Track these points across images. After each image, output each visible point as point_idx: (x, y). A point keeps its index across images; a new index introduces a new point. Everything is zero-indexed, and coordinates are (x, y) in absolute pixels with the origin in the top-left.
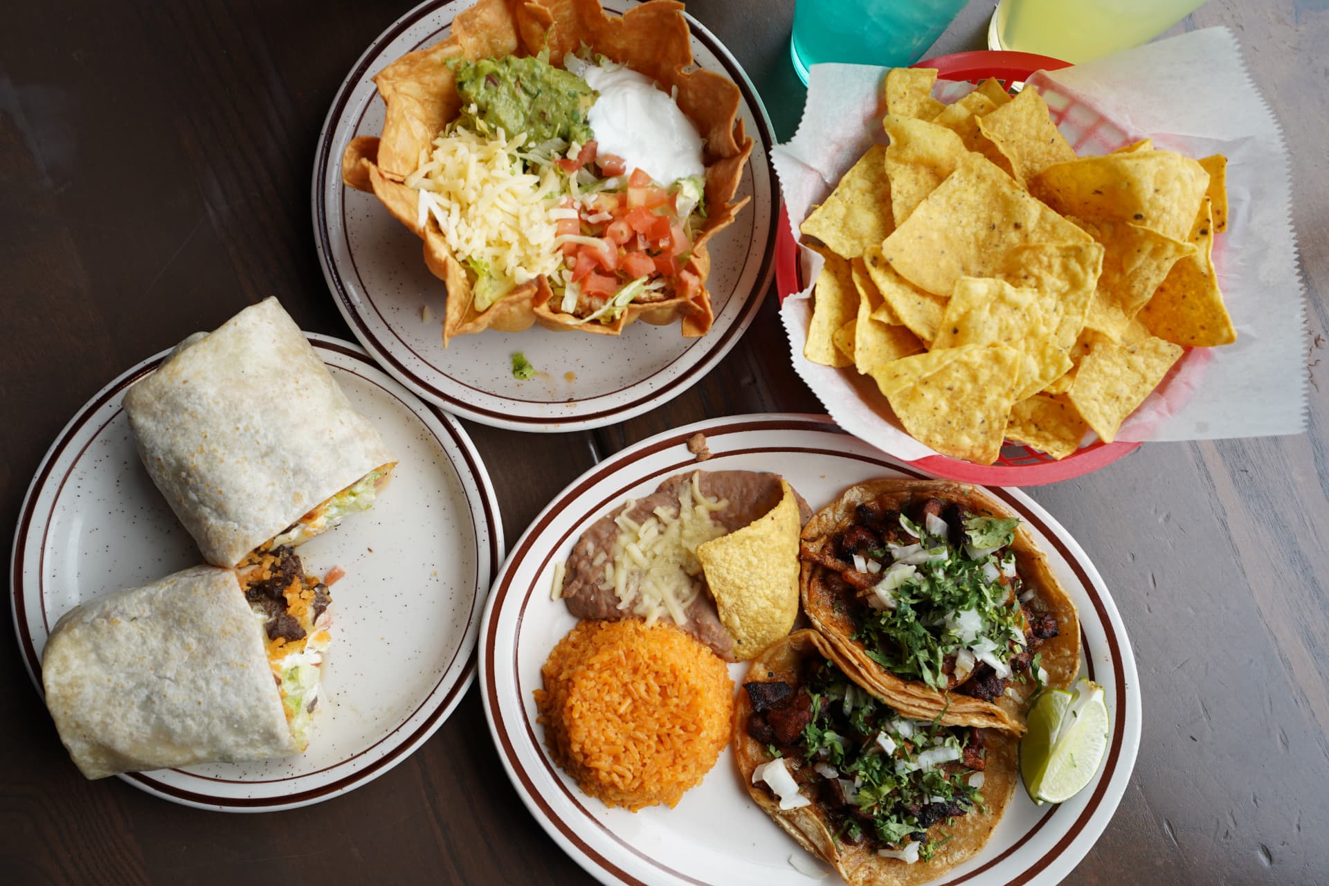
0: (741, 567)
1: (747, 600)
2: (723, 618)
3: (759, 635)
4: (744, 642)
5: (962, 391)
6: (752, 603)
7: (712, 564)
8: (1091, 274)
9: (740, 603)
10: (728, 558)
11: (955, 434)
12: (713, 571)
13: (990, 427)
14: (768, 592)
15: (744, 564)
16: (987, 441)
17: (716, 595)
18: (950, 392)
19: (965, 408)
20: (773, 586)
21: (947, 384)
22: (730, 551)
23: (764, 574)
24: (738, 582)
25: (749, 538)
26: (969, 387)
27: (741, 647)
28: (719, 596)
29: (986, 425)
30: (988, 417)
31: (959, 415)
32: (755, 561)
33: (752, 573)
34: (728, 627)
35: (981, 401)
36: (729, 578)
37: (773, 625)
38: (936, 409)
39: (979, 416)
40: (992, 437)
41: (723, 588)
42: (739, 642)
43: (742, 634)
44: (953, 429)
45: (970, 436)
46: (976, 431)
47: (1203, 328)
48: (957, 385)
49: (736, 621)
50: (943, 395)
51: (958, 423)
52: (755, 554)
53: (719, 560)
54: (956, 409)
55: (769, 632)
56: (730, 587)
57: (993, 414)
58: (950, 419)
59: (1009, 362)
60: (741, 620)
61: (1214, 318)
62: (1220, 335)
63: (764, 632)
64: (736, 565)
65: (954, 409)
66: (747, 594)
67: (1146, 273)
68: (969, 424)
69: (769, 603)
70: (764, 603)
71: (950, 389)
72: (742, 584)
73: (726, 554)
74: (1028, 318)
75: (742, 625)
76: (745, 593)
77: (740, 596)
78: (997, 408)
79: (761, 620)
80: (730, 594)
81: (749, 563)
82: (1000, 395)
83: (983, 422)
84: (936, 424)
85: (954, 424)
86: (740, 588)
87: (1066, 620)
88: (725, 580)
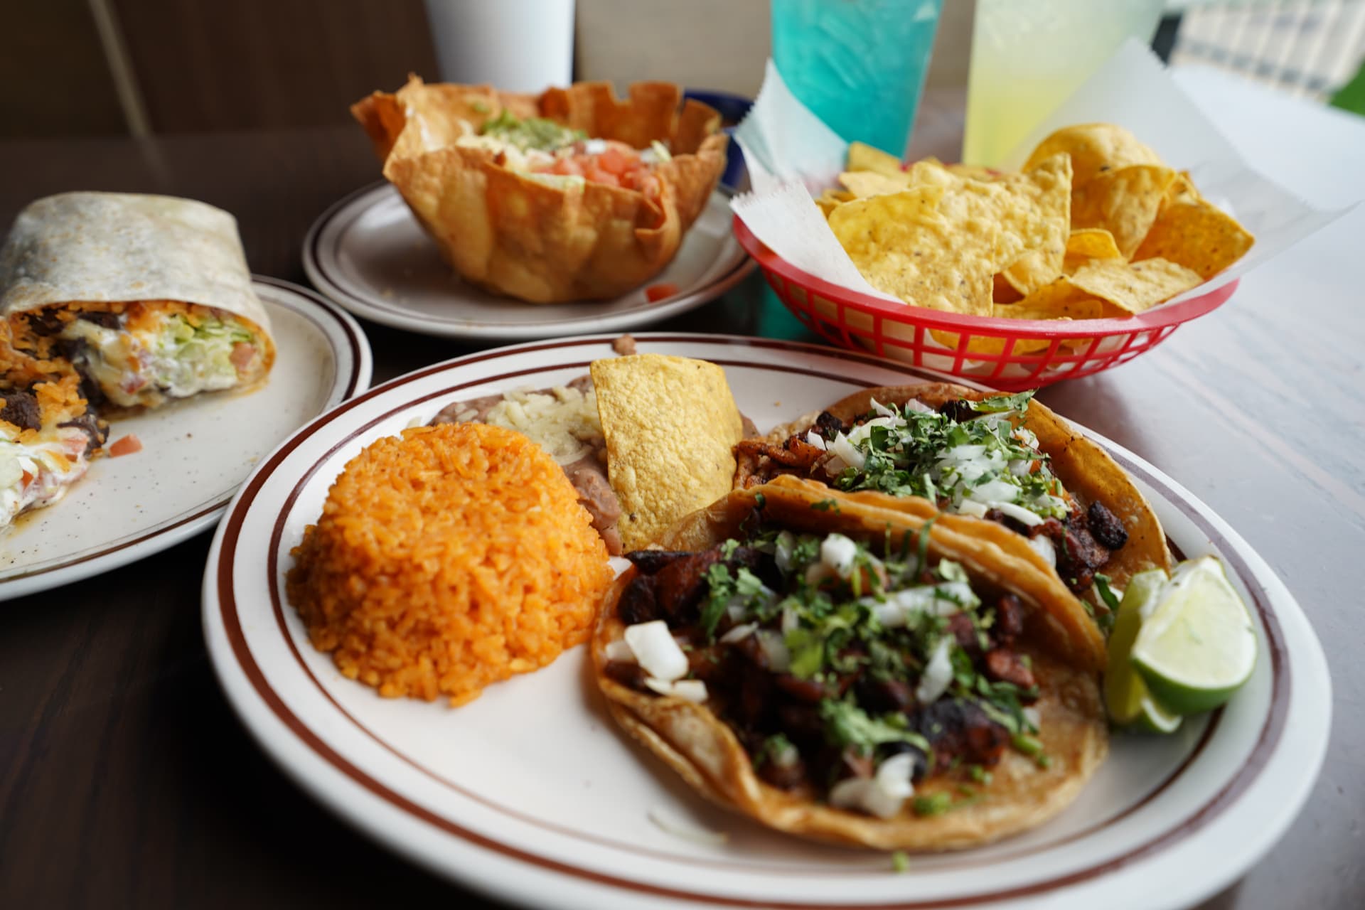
0: (647, 400)
1: (651, 446)
2: (613, 473)
3: (662, 504)
4: (639, 517)
5: (932, 256)
6: (657, 452)
7: (608, 387)
8: (1061, 176)
9: (639, 449)
10: (632, 384)
11: (930, 295)
12: (608, 398)
13: (973, 289)
14: (681, 447)
15: (652, 398)
16: (973, 309)
17: (608, 433)
18: (919, 259)
19: (938, 269)
20: (690, 444)
21: (915, 249)
22: (636, 376)
23: (679, 422)
24: (640, 416)
25: (664, 368)
26: (941, 252)
27: (634, 526)
28: (612, 436)
29: (967, 288)
30: (968, 277)
31: (932, 275)
32: (668, 401)
33: (661, 413)
34: (620, 489)
35: (957, 260)
36: (629, 408)
37: (684, 496)
38: (903, 270)
39: (956, 276)
40: (978, 304)
41: (620, 423)
42: (632, 519)
43: (637, 499)
44: (928, 289)
45: (949, 298)
46: (956, 292)
47: (1215, 250)
48: (926, 251)
49: (631, 475)
50: (911, 260)
51: (932, 283)
52: (668, 393)
53: (618, 384)
54: (929, 271)
55: (678, 504)
56: (627, 423)
57: (974, 274)
58: (923, 279)
59: (985, 230)
60: (639, 476)
61: (1222, 231)
62: (1234, 241)
63: (670, 502)
64: (641, 396)
65: (925, 272)
66: (651, 438)
67: (1130, 211)
68: (946, 283)
69: (681, 464)
70: (673, 459)
71: (918, 254)
72: (646, 422)
73: (629, 377)
74: (999, 202)
75: (638, 486)
76: (647, 434)
77: (640, 437)
78: (977, 268)
79: (667, 481)
80: (627, 433)
81: (660, 400)
82: (978, 256)
83: (963, 283)
84: (906, 286)
85: (928, 283)
86: (642, 427)
87: (1135, 519)
88: (623, 411)
